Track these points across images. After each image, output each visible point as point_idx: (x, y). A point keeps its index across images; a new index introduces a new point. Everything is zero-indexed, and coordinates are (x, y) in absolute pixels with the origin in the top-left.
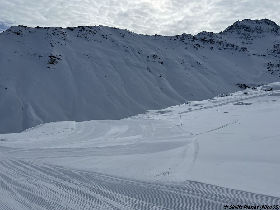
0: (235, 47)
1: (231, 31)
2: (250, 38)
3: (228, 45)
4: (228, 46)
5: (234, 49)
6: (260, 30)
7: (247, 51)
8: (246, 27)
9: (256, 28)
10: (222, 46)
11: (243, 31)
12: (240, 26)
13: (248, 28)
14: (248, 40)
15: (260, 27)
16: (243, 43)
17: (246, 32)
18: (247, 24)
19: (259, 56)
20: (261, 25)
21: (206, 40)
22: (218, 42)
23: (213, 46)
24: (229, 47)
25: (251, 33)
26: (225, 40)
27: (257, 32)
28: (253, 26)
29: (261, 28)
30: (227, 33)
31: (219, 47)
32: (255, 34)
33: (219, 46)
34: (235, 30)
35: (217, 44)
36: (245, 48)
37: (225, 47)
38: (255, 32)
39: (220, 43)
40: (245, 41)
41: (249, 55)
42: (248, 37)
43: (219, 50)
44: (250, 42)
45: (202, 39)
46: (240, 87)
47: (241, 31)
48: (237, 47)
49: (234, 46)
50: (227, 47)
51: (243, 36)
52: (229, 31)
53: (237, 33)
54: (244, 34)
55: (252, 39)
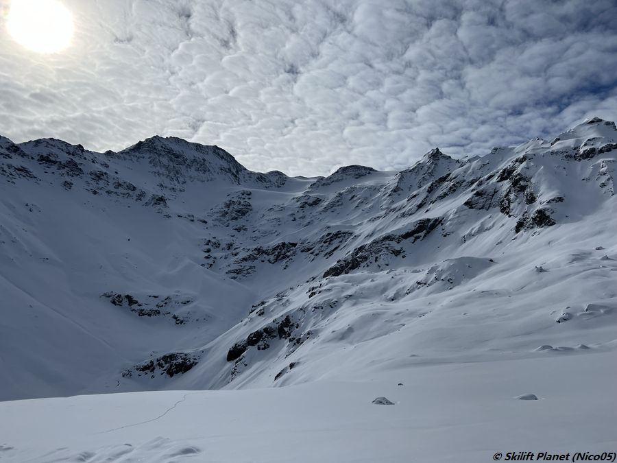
0: (137, 192)
1: (137, 154)
2: (181, 179)
3: (120, 185)
4: (120, 188)
5: (135, 198)
6: (202, 166)
7: (166, 206)
8: (173, 154)
9: (195, 161)
10: (102, 183)
11: (165, 160)
12: (159, 148)
13: (177, 157)
14: (176, 182)
15: (204, 160)
16: (162, 186)
17: (171, 164)
18: (176, 148)
19: (192, 221)
20: (206, 157)
21: (55, 162)
22: (91, 174)
23: (75, 180)
24: (121, 190)
25: (183, 169)
26: (116, 173)
27: (197, 170)
28: (190, 154)
29: (207, 163)
30: (127, 157)
31: (94, 185)
32: (193, 172)
33: (94, 183)
34: (147, 155)
35: (88, 178)
36: (161, 199)
37: (111, 188)
38: (193, 168)
39: (99, 176)
40: (167, 182)
41: (168, 216)
42: (175, 175)
43: (91, 193)
44: (178, 187)
45: (42, 156)
46: (114, 302)
47: (162, 159)
48: (142, 195)
49: (134, 189)
50: (115, 190)
51: (164, 171)
52: (133, 153)
53: (150, 162)
54: (167, 168)
55: (185, 182)
